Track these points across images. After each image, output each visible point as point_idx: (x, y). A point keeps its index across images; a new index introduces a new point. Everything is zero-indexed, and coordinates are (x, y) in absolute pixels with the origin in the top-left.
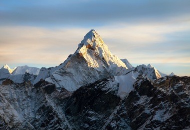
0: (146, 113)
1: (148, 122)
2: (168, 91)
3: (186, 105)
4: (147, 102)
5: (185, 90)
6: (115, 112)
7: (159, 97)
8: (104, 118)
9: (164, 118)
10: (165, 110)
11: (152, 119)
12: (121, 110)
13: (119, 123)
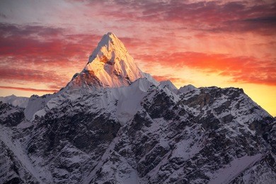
0: (161, 147)
1: (165, 161)
2: (202, 112)
3: (232, 133)
4: (164, 129)
5: (230, 109)
6: (112, 147)
7: (183, 118)
8: (94, 158)
9: (190, 153)
10: (191, 140)
11: (171, 155)
12: (122, 143)
13: (117, 166)
